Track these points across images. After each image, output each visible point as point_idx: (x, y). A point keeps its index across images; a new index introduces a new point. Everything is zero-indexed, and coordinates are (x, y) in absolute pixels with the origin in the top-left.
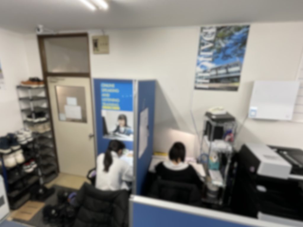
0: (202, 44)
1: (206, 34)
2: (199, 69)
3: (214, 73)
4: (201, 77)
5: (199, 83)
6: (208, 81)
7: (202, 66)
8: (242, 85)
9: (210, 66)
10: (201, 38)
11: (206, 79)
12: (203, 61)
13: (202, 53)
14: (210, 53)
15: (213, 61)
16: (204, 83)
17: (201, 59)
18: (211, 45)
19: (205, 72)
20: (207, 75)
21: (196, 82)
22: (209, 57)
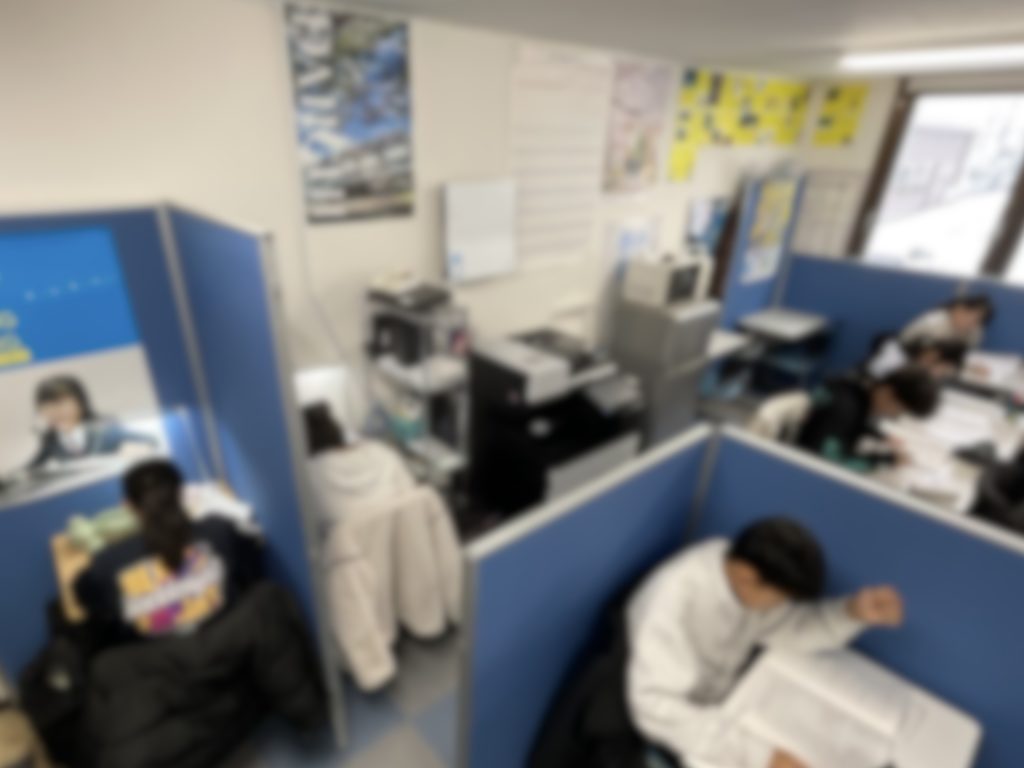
0: (299, 68)
1: (304, 31)
2: (308, 157)
3: (349, 166)
5: (319, 202)
7: (317, 147)
9: (337, 143)
10: (293, 47)
11: (336, 184)
12: (315, 128)
13: (308, 101)
14: (327, 102)
15: (342, 128)
16: (331, 201)
17: (308, 120)
18: (321, 74)
19: (327, 162)
20: (333, 173)
21: (310, 201)
22: (327, 113)
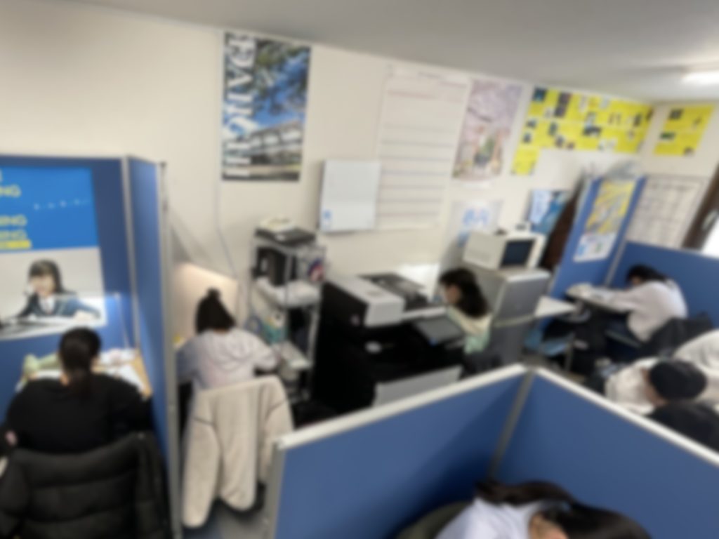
0: (229, 75)
1: (237, 50)
2: (229, 134)
3: (256, 142)
4: (233, 153)
5: (231, 165)
6: (246, 161)
7: (234, 127)
8: (305, 169)
9: (250, 126)
10: (227, 61)
11: (245, 155)
12: (235, 115)
13: (232, 96)
14: (247, 98)
15: (253, 117)
16: (241, 166)
17: (231, 109)
18: (246, 79)
19: (240, 139)
20: (244, 146)
21: (225, 164)
22: (245, 106)
